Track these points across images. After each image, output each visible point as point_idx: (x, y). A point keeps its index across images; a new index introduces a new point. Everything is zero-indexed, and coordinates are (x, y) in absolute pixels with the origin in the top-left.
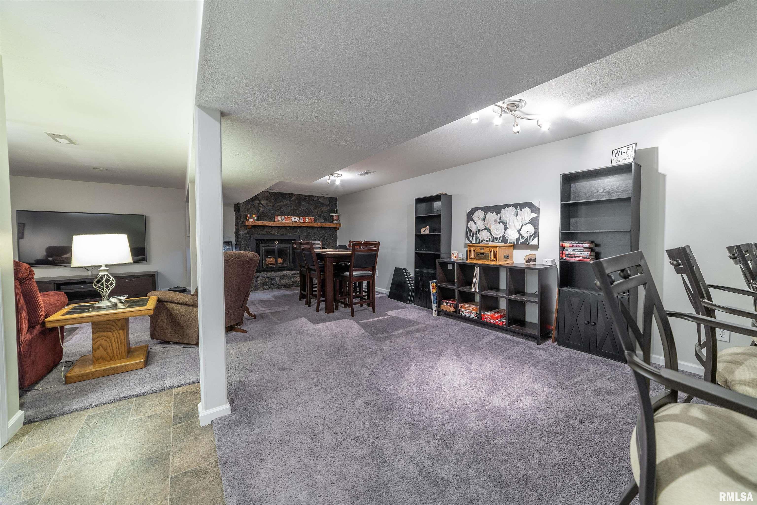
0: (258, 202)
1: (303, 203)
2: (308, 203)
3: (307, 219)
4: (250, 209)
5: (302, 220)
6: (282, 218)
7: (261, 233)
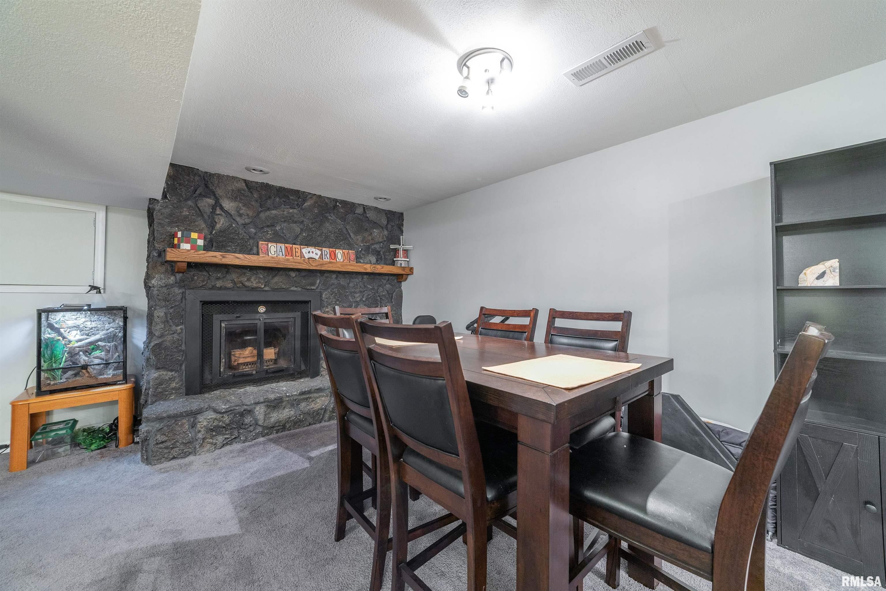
0: (211, 201)
1: (332, 217)
2: (343, 219)
3: (339, 253)
4: (186, 217)
5: (328, 256)
6: (279, 248)
7: (219, 284)
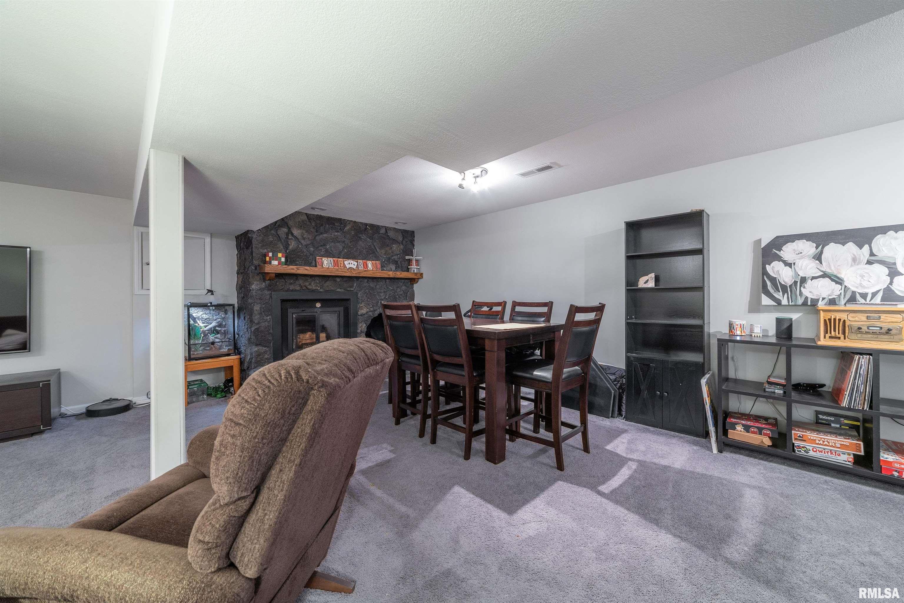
0: (285, 230)
1: (363, 237)
2: (371, 238)
3: (370, 264)
4: (272, 242)
5: (362, 266)
6: (329, 261)
7: (292, 287)
